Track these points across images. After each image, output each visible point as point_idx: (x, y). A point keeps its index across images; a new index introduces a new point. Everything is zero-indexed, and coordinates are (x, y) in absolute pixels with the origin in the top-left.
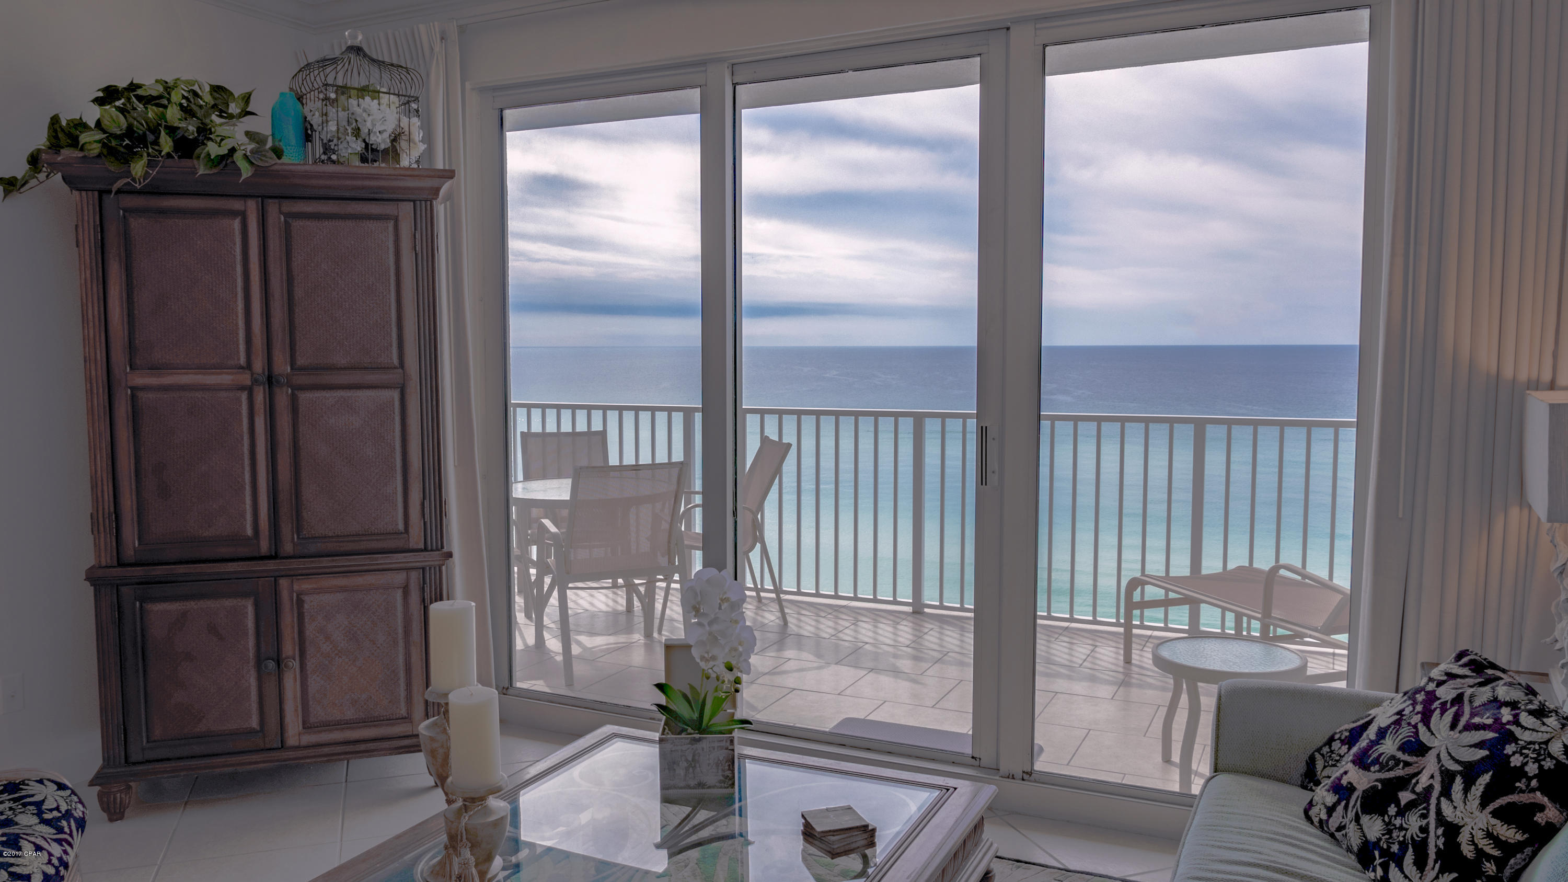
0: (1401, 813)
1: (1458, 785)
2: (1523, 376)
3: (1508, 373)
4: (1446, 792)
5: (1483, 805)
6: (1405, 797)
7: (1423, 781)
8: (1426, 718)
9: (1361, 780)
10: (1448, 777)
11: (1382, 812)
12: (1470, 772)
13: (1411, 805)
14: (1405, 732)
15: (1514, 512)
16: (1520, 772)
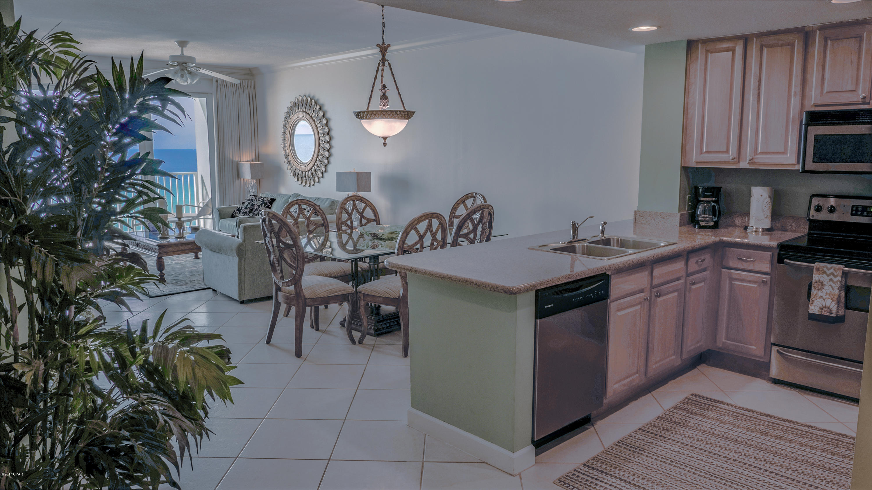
0: (254, 212)
1: (260, 206)
2: (236, 160)
3: (234, 159)
4: (259, 207)
5: (264, 206)
6: (254, 210)
7: (255, 208)
8: (253, 201)
9: (247, 211)
10: (259, 206)
11: (252, 212)
12: (261, 205)
13: (255, 211)
14: (251, 204)
15: (237, 181)
16: (267, 203)
